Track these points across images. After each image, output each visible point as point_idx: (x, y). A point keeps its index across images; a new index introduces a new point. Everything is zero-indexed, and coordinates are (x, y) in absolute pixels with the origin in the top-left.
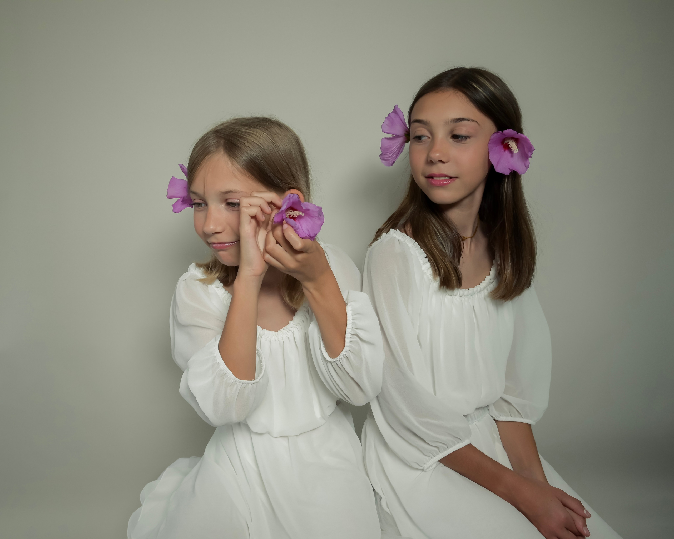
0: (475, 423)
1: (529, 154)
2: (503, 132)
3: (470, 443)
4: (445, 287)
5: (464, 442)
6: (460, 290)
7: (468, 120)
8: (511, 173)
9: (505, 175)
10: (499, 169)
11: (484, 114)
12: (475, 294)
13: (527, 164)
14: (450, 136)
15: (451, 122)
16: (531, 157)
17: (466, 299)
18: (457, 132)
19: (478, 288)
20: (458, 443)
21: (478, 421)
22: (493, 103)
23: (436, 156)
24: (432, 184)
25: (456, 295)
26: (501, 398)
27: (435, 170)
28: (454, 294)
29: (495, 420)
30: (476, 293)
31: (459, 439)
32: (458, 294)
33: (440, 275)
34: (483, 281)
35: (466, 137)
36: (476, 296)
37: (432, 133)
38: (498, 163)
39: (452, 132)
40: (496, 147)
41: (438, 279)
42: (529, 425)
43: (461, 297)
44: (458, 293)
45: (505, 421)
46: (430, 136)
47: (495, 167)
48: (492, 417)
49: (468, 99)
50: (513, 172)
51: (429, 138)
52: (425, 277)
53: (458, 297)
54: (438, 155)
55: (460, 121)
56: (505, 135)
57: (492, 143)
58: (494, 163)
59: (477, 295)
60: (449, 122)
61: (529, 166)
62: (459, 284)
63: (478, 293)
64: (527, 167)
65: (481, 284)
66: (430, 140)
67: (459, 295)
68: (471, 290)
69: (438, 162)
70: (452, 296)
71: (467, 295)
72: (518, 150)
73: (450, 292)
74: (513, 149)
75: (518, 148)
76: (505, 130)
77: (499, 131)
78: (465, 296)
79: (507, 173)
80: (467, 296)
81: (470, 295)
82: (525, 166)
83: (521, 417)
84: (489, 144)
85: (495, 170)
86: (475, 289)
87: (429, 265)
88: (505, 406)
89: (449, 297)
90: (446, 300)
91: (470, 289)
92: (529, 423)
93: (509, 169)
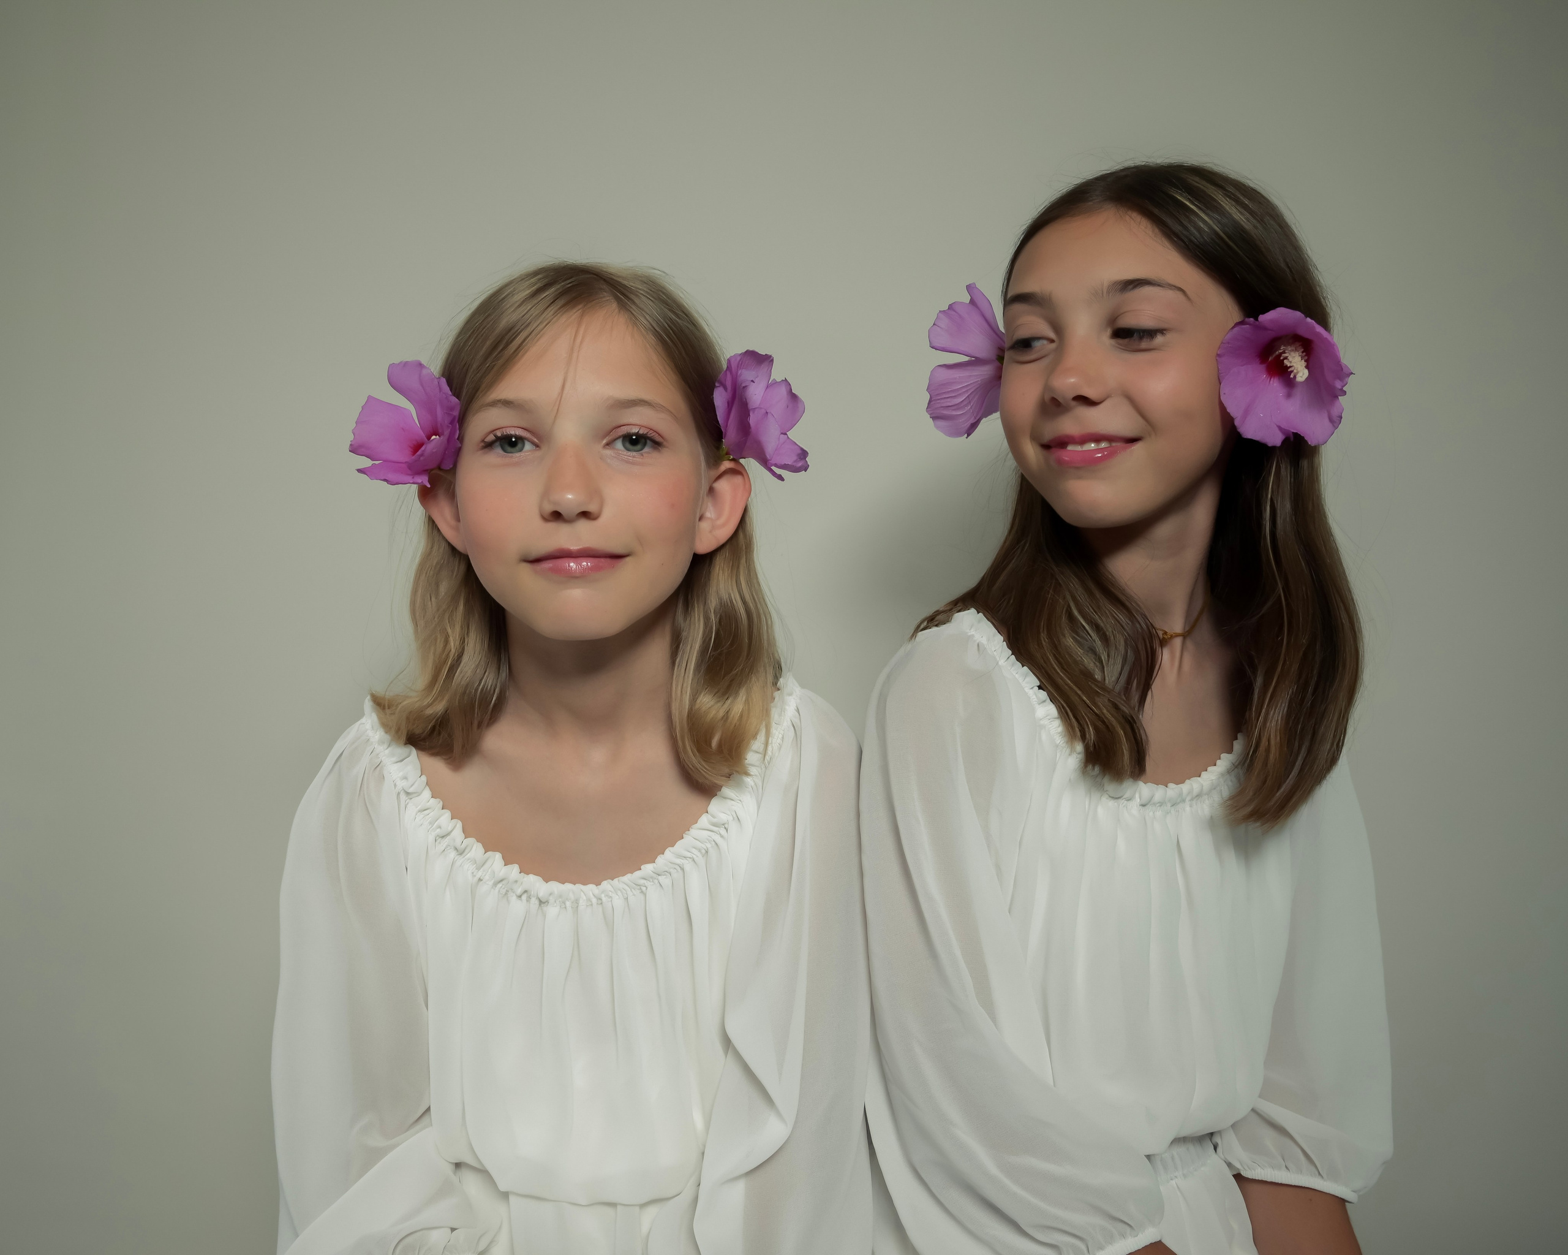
0: (1173, 1182)
1: (1338, 384)
2: (1256, 319)
3: (1160, 1241)
4: (1097, 769)
5: (1140, 1236)
6: (1141, 784)
7: (1159, 285)
8: (1286, 441)
9: (1270, 445)
10: (1251, 430)
11: (1203, 270)
12: (1184, 801)
13: (1335, 412)
14: (1109, 332)
15: (1108, 292)
16: (1345, 393)
17: (1159, 813)
18: (1128, 321)
19: (1193, 785)
20: (1123, 1236)
21: (1185, 1176)
22: (1231, 243)
23: (1068, 383)
24: (1060, 462)
25: (1129, 800)
26: (1253, 1110)
27: (1068, 425)
28: (1125, 797)
29: (1238, 1177)
30: (1188, 799)
31: (1127, 1226)
32: (1137, 796)
33: (1083, 737)
34: (1210, 769)
35: (1150, 333)
36: (1188, 809)
37: (1058, 328)
38: (1247, 412)
39: (1112, 320)
40: (1242, 366)
41: (1079, 747)
42: (1342, 1201)
43: (1143, 805)
44: (1135, 793)
45: (1269, 1180)
46: (1052, 335)
47: (1236, 423)
48: (1229, 1165)
49: (1157, 230)
50: (1292, 439)
51: (1052, 341)
52: (1044, 737)
53: (1134, 807)
54: (1072, 380)
55: (1135, 287)
56: (1265, 329)
57: (1229, 352)
58: (1234, 410)
59: (1191, 806)
60: (1102, 291)
61: (1341, 417)
62: (1138, 768)
63: (1192, 799)
64: (1335, 421)
65: (1204, 774)
66: (1053, 346)
67: (1139, 800)
68: (1173, 790)
69: (1074, 403)
70: (1120, 800)
71: (1161, 804)
72: (1306, 372)
73: (1111, 787)
74: (1295, 371)
75: (1307, 367)
76: (1264, 313)
77: (1247, 320)
78: (1154, 804)
79: (1275, 439)
80: (1160, 806)
81: (1169, 805)
82: (1331, 420)
83: (1317, 1173)
84: (1218, 355)
85: (1239, 430)
86: (1185, 787)
87: (1051, 709)
88: (1269, 1138)
89: (1111, 803)
90: (1100, 811)
91: (1171, 785)
92: (1340, 1196)
93: (1280, 428)
